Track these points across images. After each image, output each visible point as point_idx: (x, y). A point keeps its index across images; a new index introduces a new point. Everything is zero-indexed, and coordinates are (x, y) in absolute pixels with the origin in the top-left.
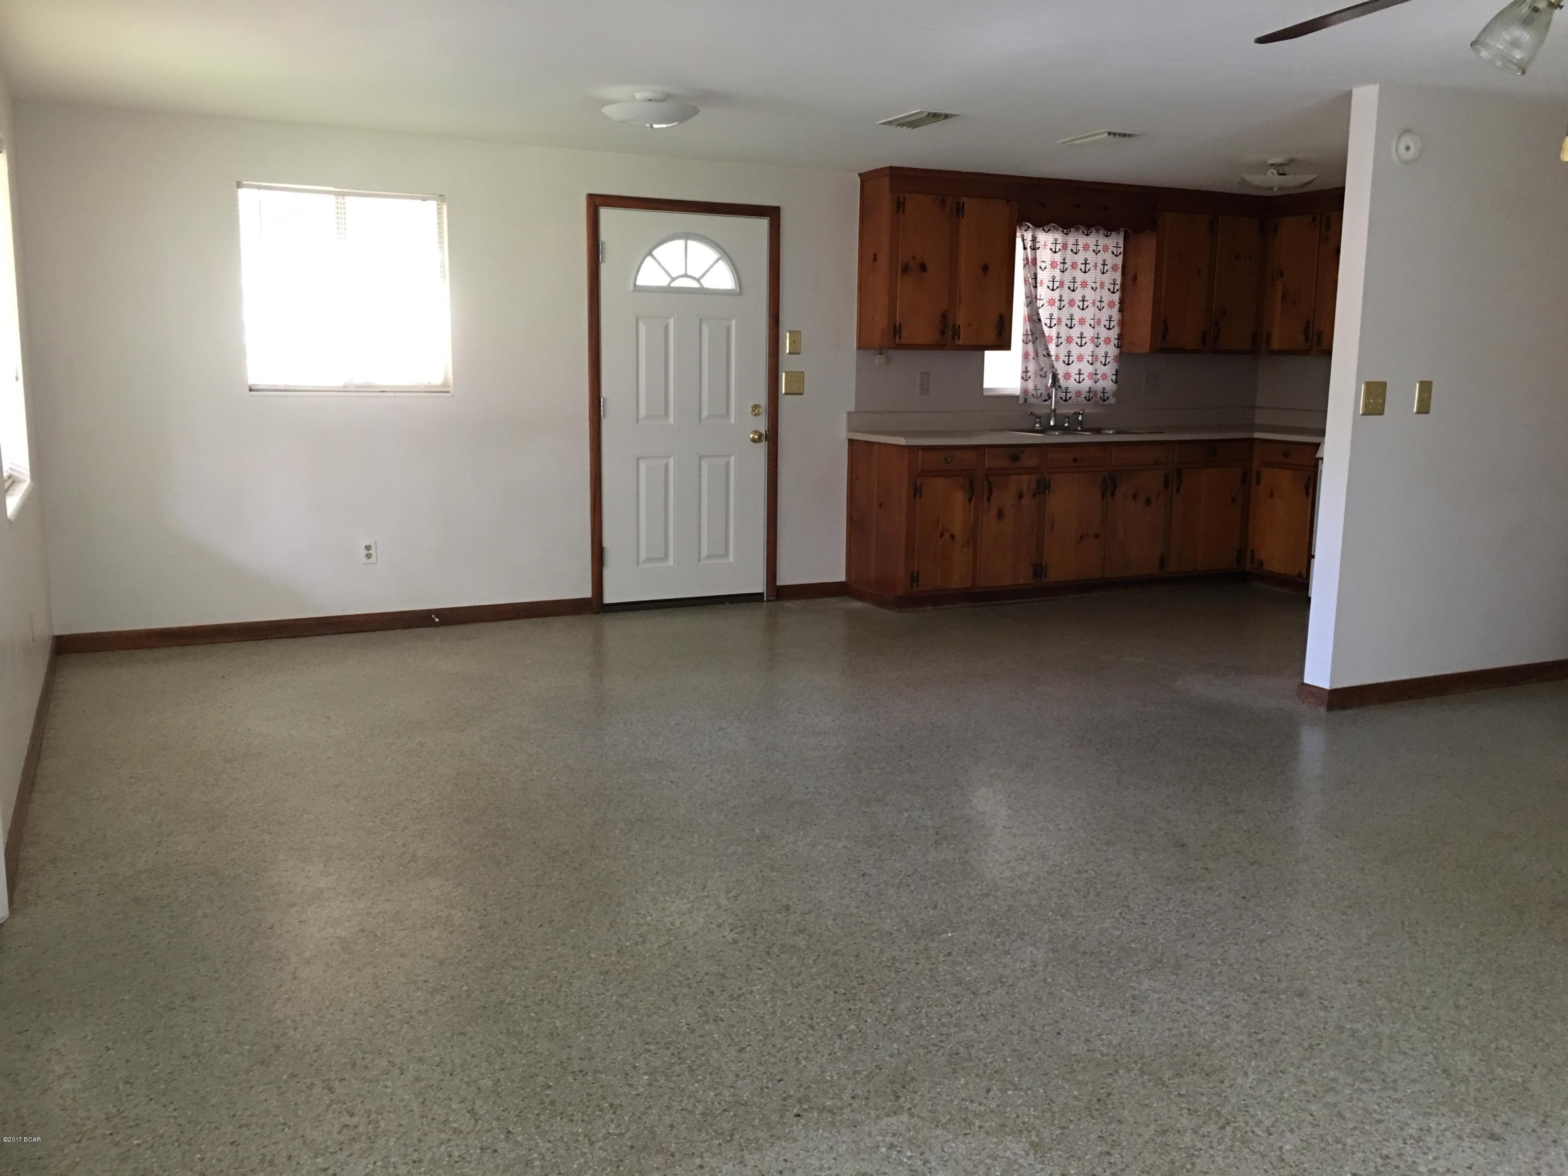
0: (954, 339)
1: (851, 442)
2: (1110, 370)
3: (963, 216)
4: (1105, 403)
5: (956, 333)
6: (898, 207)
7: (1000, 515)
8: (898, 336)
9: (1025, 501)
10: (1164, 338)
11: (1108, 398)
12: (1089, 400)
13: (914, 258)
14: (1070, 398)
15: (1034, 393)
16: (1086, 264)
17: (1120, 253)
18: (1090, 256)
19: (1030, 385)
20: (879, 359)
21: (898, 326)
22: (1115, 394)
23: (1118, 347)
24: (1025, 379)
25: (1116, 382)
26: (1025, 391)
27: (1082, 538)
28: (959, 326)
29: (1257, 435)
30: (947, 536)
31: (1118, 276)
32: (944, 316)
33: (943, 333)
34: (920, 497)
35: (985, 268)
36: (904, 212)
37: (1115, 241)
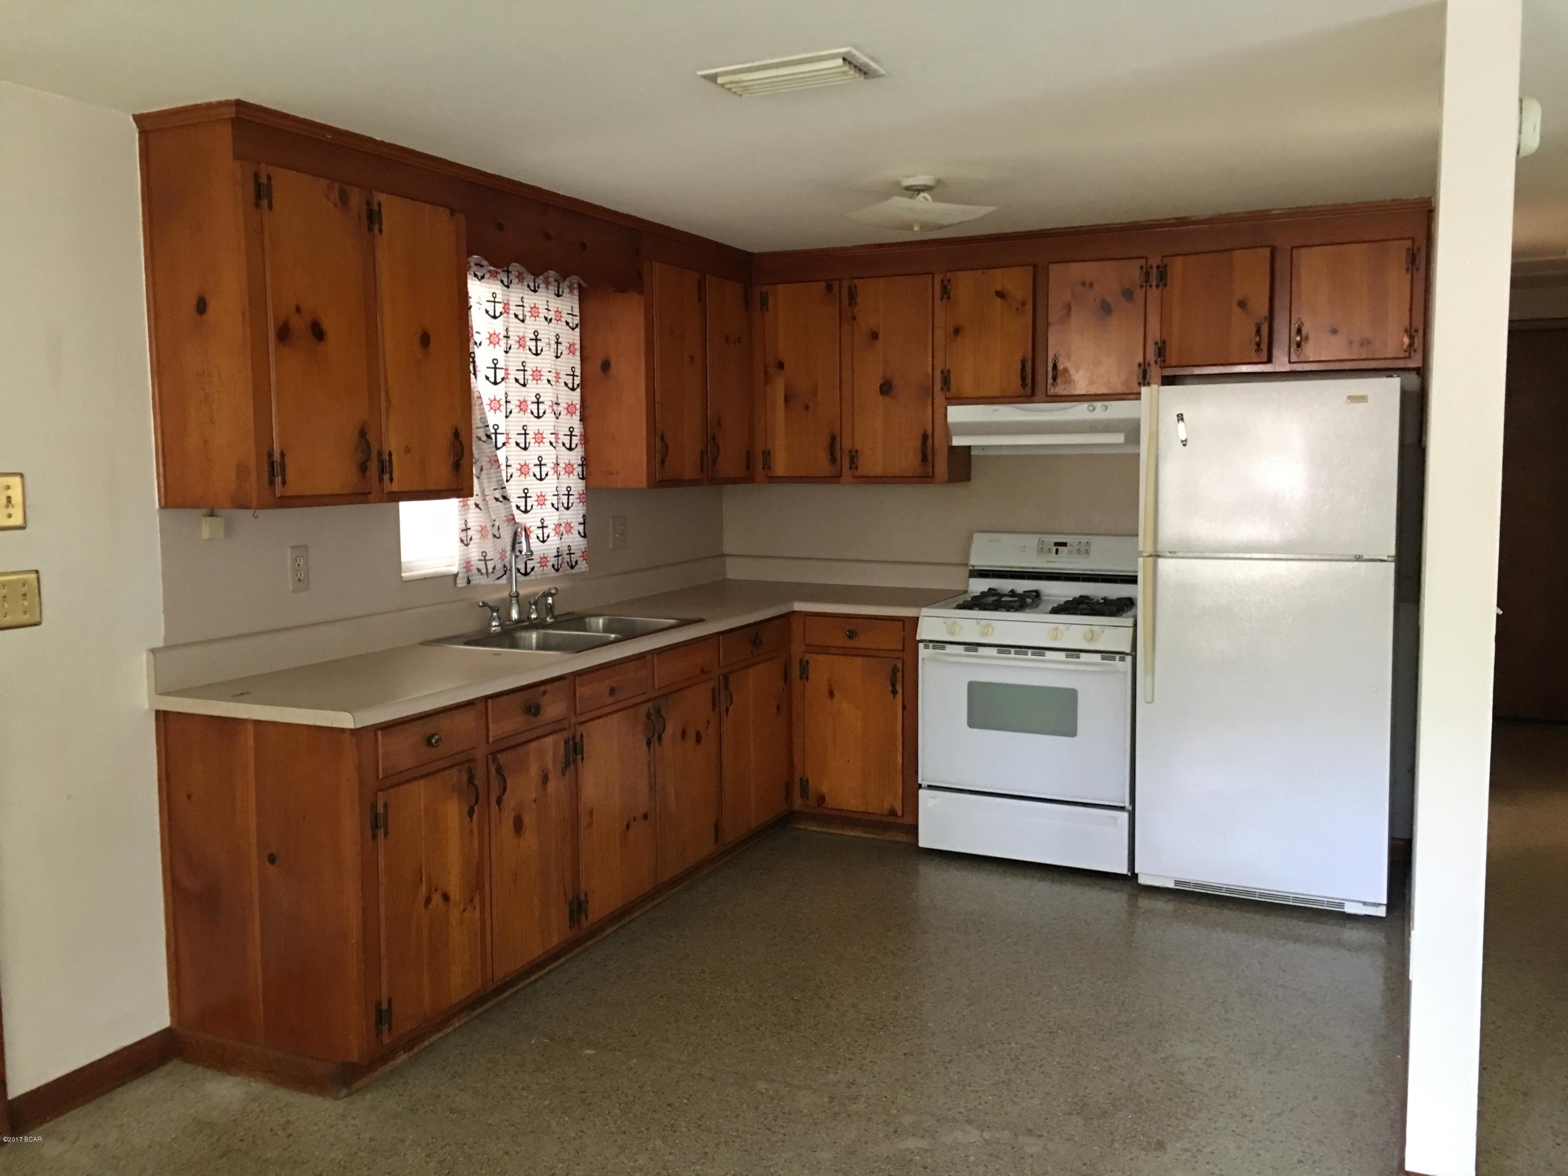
0: (381, 480)
1: (163, 718)
2: (575, 515)
3: (381, 231)
4: (573, 571)
5: (385, 468)
6: (258, 197)
7: (519, 826)
8: (278, 479)
9: (552, 785)
10: (663, 462)
11: (576, 562)
12: (557, 570)
13: (298, 310)
14: (533, 569)
15: (482, 566)
16: (536, 340)
17: (577, 325)
18: (540, 325)
19: (474, 553)
20: (207, 528)
21: (277, 457)
22: (585, 555)
23: (583, 479)
24: (465, 542)
25: (585, 537)
26: (467, 565)
27: (628, 826)
28: (390, 454)
29: (799, 606)
30: (437, 898)
31: (576, 361)
32: (363, 434)
33: (363, 468)
34: (386, 834)
35: (425, 340)
36: (270, 207)
37: (569, 305)
